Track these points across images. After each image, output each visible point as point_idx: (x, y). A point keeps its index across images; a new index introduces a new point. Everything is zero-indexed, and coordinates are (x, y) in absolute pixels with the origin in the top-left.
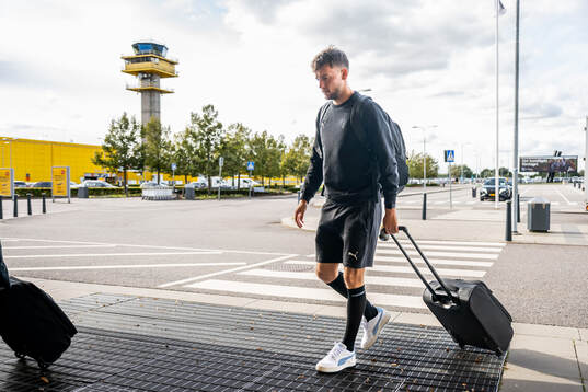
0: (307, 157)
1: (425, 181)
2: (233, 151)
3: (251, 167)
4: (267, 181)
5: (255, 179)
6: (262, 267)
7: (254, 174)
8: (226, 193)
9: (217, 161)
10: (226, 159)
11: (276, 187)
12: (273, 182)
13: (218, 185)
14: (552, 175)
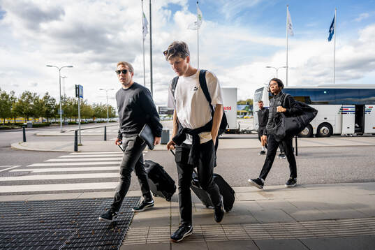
0: (31, 105)
1: (108, 119)
11: (9, 124)
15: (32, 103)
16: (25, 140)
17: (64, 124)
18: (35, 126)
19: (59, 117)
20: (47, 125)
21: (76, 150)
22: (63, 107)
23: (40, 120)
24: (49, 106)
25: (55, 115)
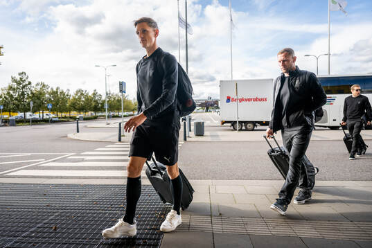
0: (83, 101)
2: (39, 98)
3: (50, 107)
4: (60, 115)
5: (54, 113)
6: (54, 161)
7: (52, 110)
8: (35, 122)
9: (29, 104)
10: (34, 102)
11: (65, 117)
12: (63, 115)
13: (31, 117)
14: (207, 108)
15: (84, 99)
16: (78, 131)
17: (109, 117)
18: (86, 119)
19: (105, 111)
20: (95, 118)
21: (120, 140)
22: (108, 102)
23: (89, 114)
24: (96, 101)
25: (101, 109)
